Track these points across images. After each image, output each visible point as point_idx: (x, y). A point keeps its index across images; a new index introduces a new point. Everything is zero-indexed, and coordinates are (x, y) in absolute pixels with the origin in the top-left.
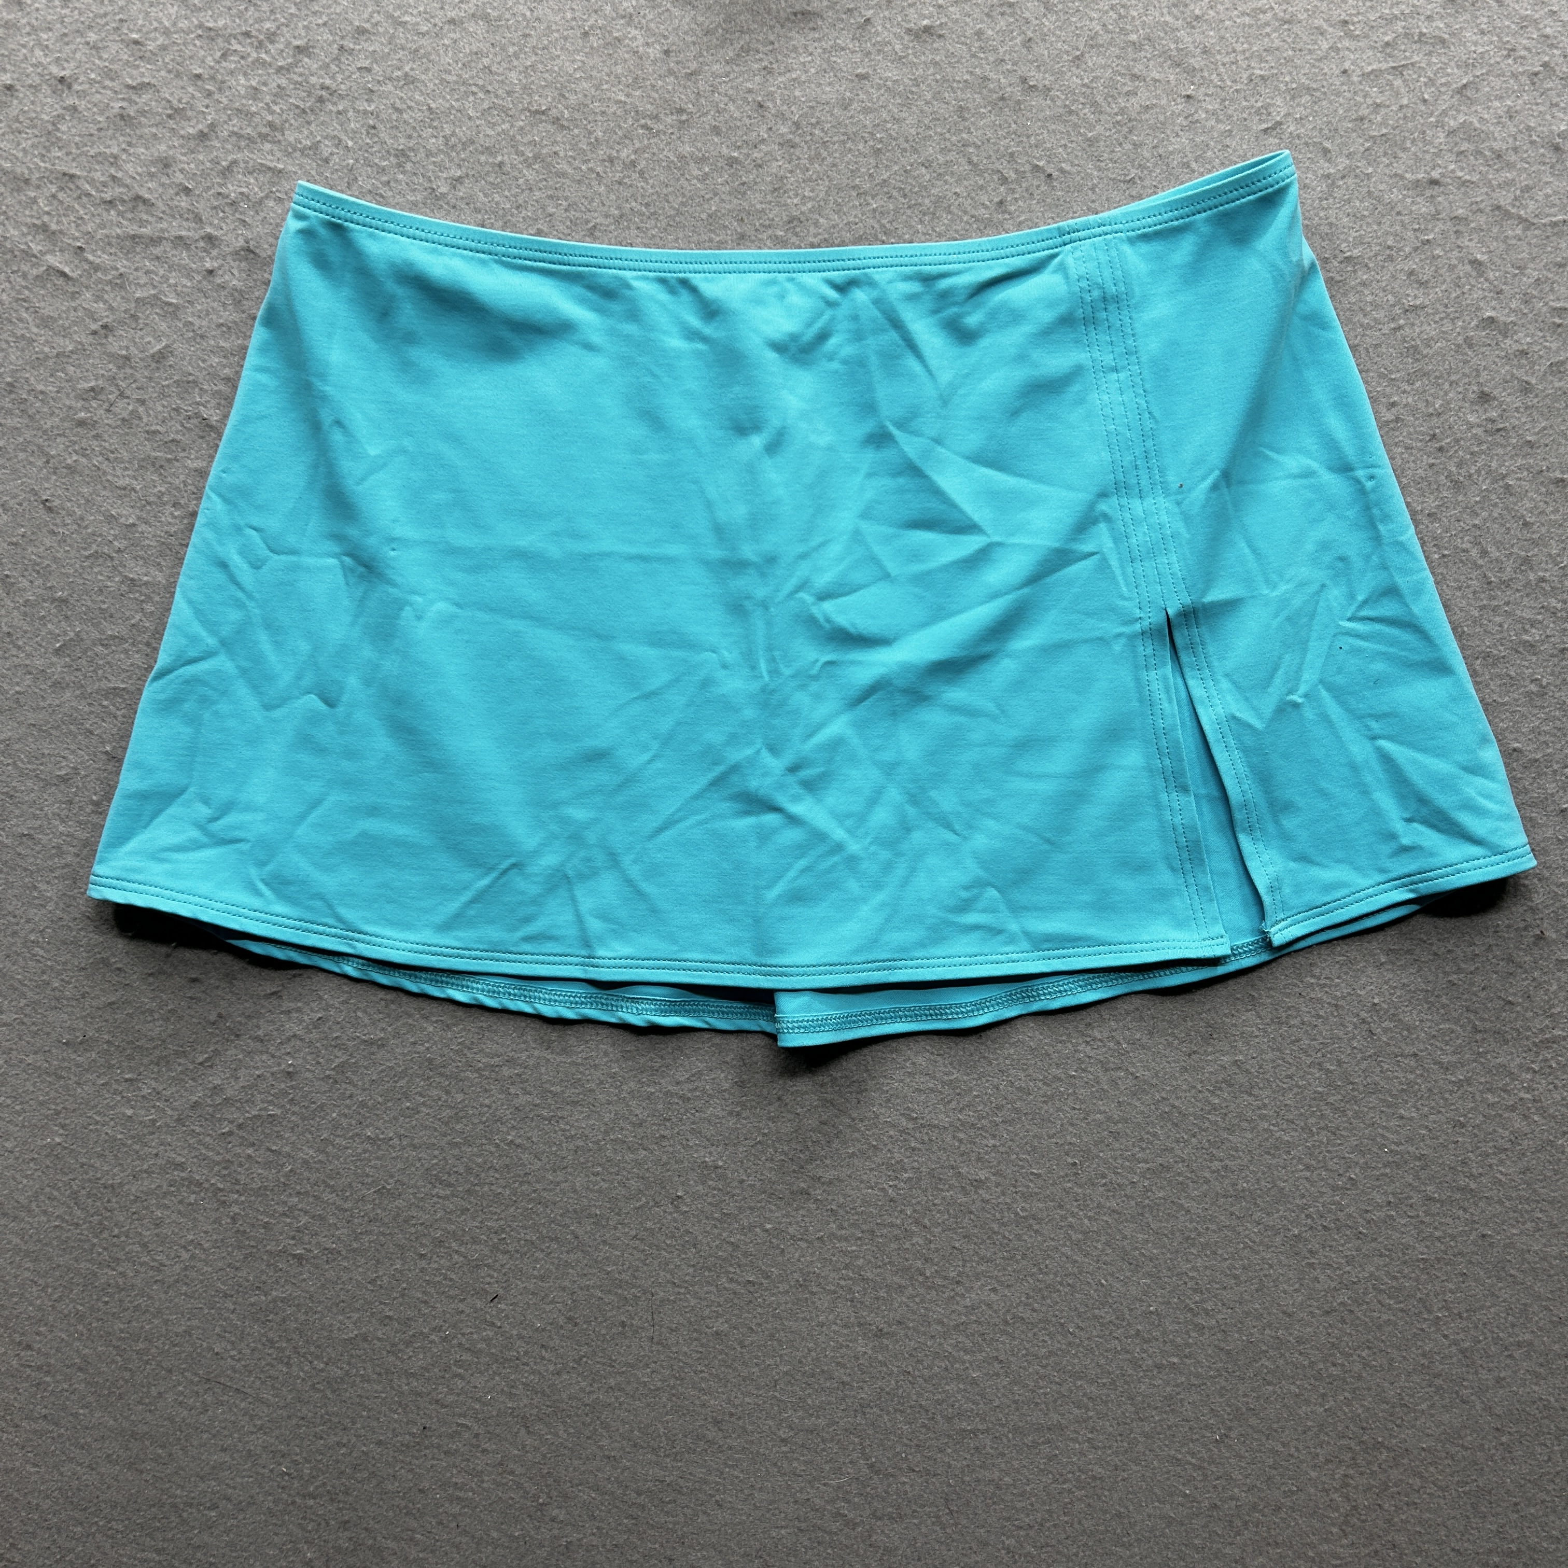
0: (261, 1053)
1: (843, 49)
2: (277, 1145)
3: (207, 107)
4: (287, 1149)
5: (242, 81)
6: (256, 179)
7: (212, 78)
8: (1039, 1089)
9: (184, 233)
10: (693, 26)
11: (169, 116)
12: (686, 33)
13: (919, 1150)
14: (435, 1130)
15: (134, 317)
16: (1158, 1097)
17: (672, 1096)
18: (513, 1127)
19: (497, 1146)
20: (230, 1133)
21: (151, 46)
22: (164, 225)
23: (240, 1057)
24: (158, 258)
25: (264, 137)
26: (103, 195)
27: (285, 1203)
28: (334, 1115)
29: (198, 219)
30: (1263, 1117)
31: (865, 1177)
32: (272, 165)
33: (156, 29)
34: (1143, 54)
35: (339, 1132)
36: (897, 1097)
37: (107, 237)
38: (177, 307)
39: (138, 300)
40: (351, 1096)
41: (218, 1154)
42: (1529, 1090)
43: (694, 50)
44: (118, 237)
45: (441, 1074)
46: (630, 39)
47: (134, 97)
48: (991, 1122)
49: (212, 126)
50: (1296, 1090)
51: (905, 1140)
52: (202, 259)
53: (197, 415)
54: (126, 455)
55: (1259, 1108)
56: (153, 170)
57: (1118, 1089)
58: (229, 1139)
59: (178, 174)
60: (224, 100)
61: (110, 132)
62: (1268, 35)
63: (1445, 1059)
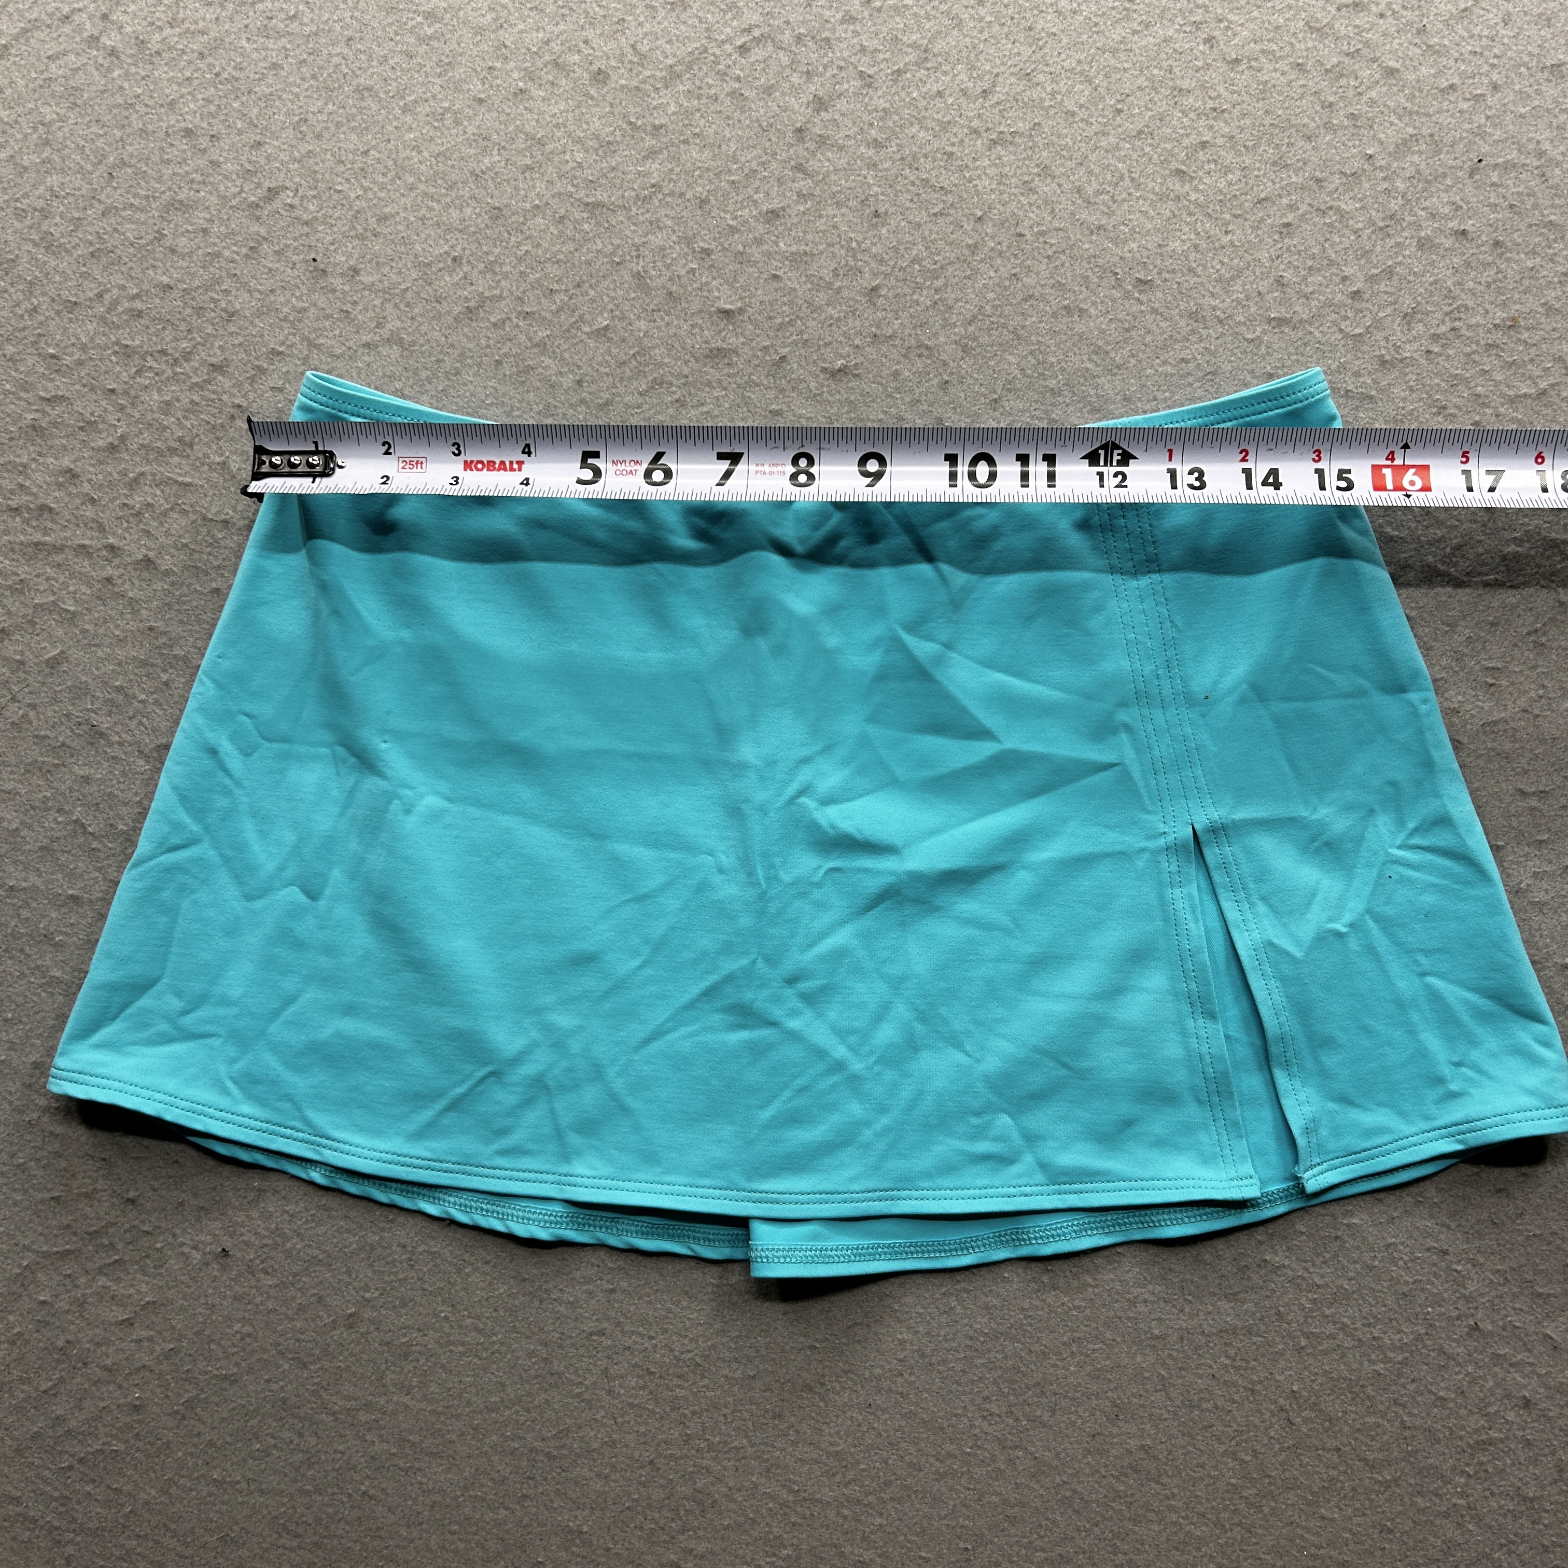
0: (109, 1383)
1: (757, 385)
2: (117, 1482)
3: (119, 421)
4: (128, 1488)
5: (156, 397)
6: (163, 492)
7: (126, 393)
8: (931, 1465)
9: (87, 542)
10: (607, 358)
11: (81, 428)
12: (600, 364)
13: (800, 1525)
14: (285, 1475)
15: (32, 623)
16: (1058, 1480)
17: (537, 1453)
18: (368, 1477)
19: (350, 1496)
20: (70, 1468)
21: (67, 360)
22: (68, 534)
23: (86, 1386)
24: (59, 565)
25: (173, 451)
26: (9, 502)
27: (122, 1546)
28: (180, 1454)
29: (102, 529)
30: (1171, 1508)
31: (741, 1552)
32: (180, 479)
33: (73, 345)
34: (1061, 399)
35: (184, 1472)
36: (778, 1466)
37: (10, 542)
38: (74, 614)
39: (36, 606)
40: (199, 1434)
41: (56, 1489)
42: (1463, 1495)
43: (608, 381)
44: (22, 544)
45: (294, 1416)
46: (544, 368)
47: (48, 409)
48: (878, 1499)
49: (123, 438)
50: (1207, 1481)
51: (785, 1514)
52: (103, 568)
53: (87, 721)
54: (13, 759)
55: (1167, 1498)
56: (61, 479)
57: (1016, 1470)
58: (69, 1474)
59: (85, 484)
60: (137, 415)
61: (21, 442)
62: (1191, 385)
63: (1370, 1456)
